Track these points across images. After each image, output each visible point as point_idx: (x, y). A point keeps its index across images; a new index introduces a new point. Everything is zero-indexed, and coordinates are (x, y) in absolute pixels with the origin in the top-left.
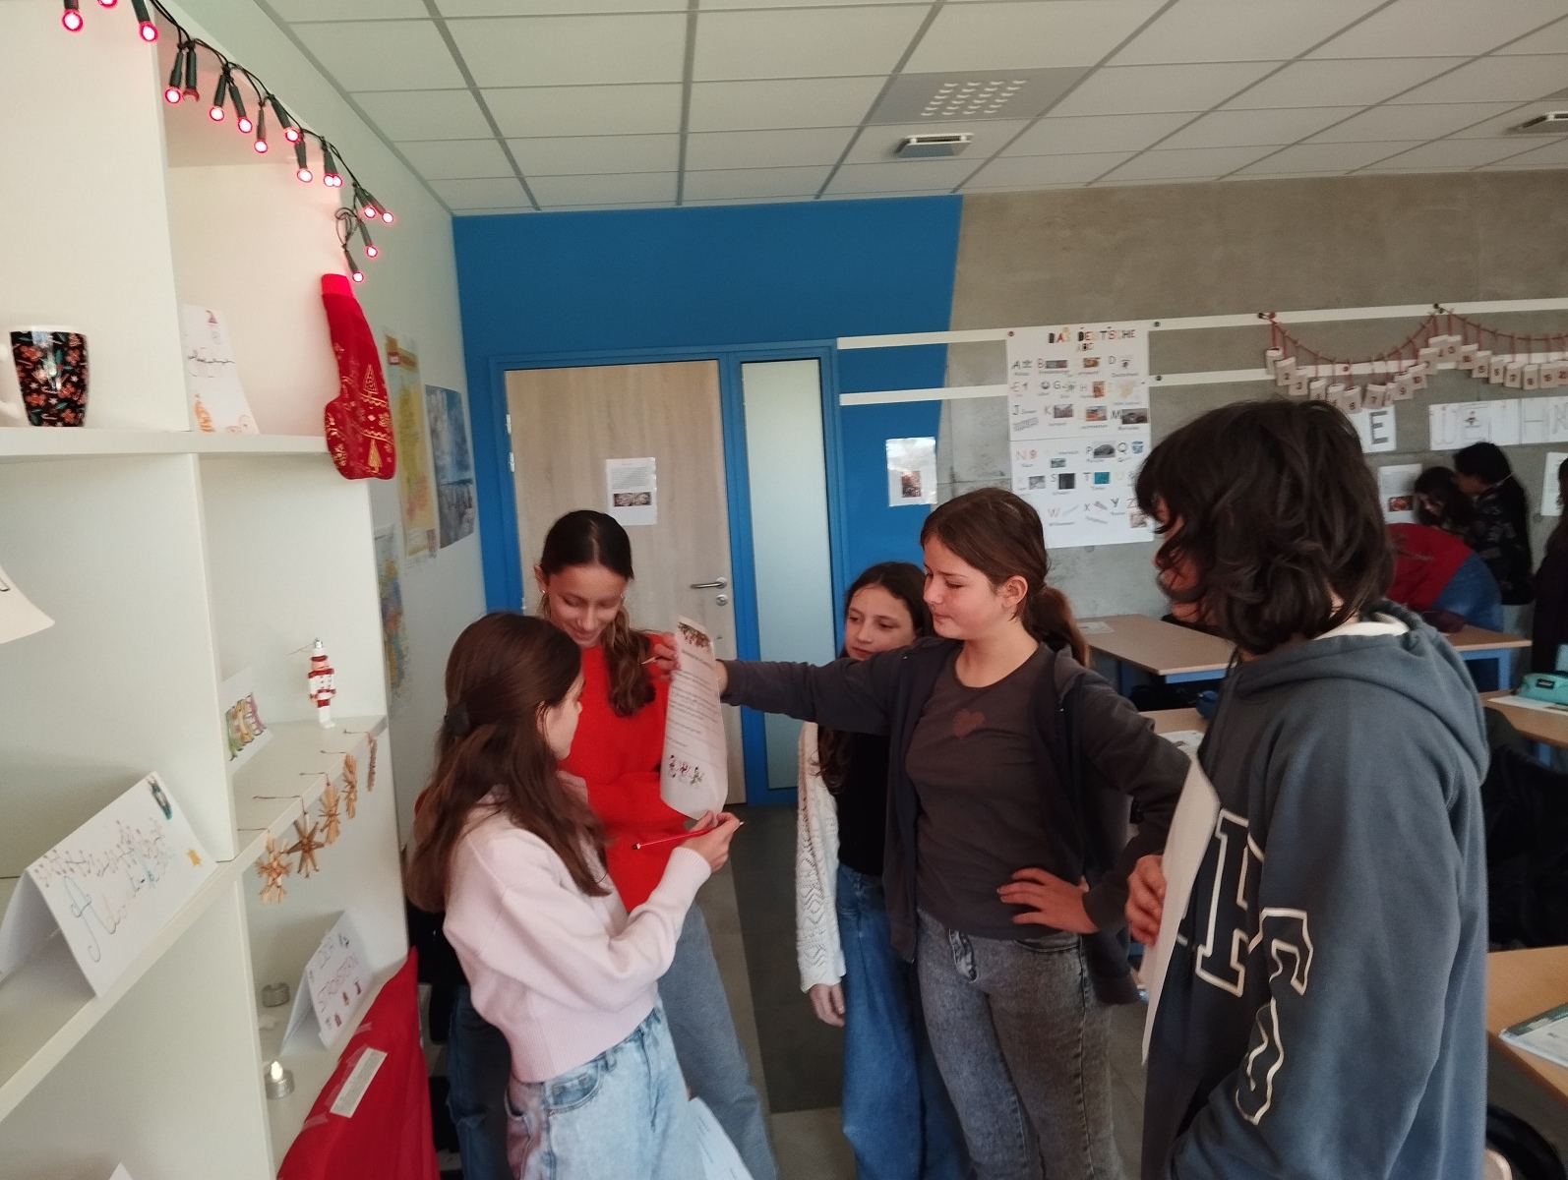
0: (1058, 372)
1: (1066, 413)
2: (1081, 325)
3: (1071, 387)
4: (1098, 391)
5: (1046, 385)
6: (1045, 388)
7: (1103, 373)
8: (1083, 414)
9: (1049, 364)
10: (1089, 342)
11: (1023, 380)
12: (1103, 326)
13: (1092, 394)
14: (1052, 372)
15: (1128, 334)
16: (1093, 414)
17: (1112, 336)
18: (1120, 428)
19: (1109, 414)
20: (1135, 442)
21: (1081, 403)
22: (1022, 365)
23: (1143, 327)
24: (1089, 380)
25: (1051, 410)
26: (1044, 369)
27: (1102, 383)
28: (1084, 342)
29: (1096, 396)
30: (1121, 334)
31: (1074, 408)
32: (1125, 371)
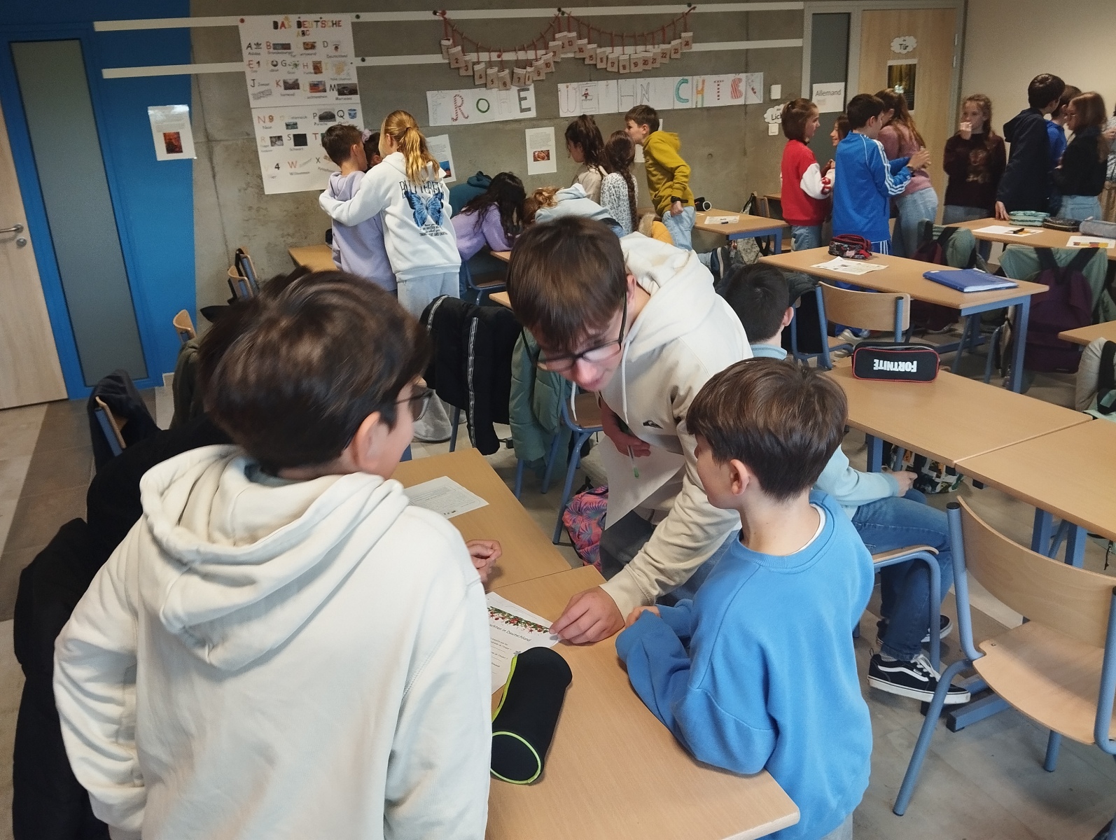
0: (283, 53)
1: (294, 86)
2: (299, 15)
3: (296, 65)
4: (317, 68)
5: (275, 63)
6: (275, 66)
7: (320, 54)
8: (308, 88)
9: (276, 46)
10: (306, 29)
11: (257, 58)
12: (316, 17)
13: (313, 71)
14: (279, 53)
15: (336, 24)
16: (315, 87)
17: (324, 24)
18: (337, 99)
19: (328, 88)
20: (350, 110)
21: (306, 78)
22: (253, 46)
23: (347, 19)
24: (309, 60)
25: (281, 83)
26: (272, 50)
27: (320, 62)
28: (302, 29)
29: (316, 73)
30: (331, 24)
31: (299, 82)
32: (337, 54)
